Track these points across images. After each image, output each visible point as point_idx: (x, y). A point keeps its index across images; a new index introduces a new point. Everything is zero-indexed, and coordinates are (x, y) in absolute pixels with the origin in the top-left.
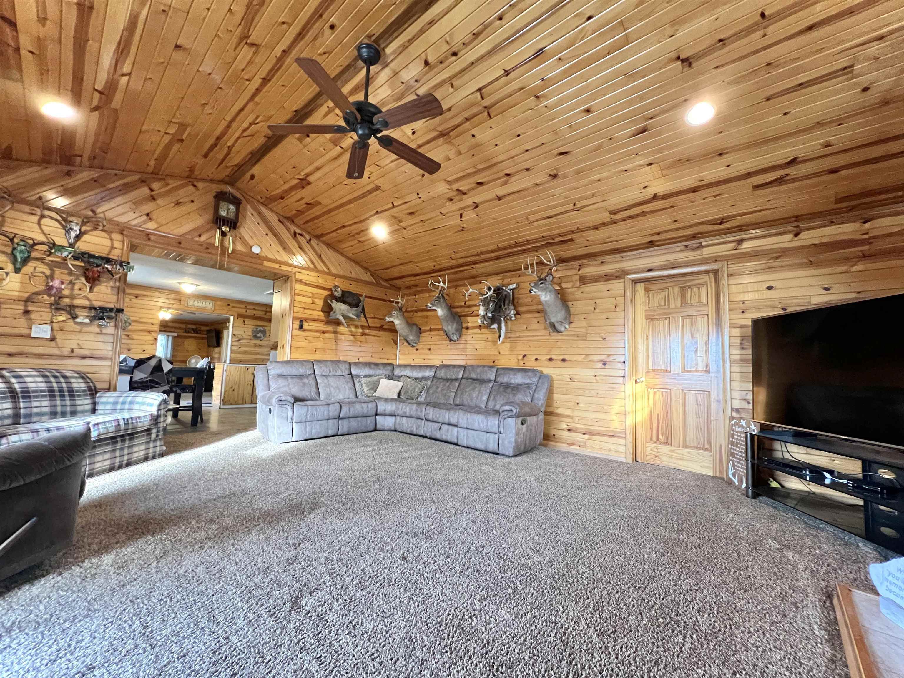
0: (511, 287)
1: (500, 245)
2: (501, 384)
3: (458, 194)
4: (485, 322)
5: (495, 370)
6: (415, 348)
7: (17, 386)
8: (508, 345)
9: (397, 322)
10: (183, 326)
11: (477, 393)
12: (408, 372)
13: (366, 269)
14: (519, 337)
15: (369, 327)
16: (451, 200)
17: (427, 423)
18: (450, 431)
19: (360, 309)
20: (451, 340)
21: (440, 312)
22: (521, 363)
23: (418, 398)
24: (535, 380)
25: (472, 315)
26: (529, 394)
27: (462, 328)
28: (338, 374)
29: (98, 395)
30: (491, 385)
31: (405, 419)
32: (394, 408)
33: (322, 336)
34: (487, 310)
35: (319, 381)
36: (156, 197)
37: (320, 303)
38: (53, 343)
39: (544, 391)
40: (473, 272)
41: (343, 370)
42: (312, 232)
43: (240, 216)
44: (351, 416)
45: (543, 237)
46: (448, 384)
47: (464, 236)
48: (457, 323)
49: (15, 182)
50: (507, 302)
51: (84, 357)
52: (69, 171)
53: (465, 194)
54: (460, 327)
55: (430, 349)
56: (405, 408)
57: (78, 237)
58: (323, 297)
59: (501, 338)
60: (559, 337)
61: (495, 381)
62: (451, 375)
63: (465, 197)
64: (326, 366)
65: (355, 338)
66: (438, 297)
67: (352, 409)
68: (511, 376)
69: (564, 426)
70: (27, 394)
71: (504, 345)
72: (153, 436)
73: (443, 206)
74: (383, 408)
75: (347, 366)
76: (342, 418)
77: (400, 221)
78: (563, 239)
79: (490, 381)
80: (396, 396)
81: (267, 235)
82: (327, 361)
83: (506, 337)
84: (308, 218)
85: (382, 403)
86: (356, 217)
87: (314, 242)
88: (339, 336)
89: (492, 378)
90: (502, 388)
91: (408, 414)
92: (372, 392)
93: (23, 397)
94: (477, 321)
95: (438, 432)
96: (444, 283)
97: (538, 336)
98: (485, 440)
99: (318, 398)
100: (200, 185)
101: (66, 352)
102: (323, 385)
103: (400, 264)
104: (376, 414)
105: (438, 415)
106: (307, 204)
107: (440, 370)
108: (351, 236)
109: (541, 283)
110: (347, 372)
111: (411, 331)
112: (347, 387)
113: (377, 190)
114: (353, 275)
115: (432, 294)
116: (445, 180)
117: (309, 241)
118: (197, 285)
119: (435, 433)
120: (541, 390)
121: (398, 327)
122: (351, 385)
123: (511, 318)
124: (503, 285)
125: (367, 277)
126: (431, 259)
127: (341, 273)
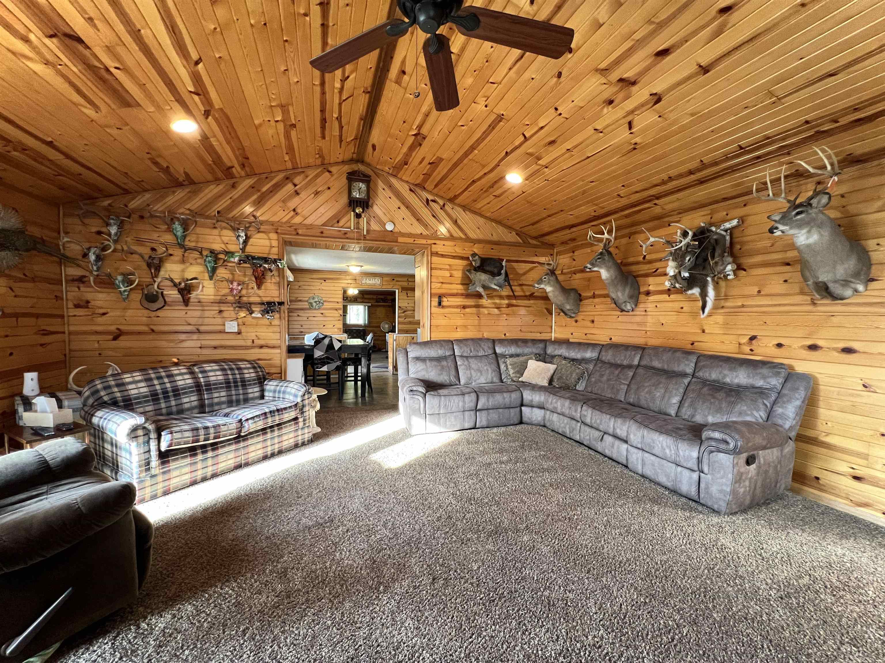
0: (728, 225)
1: (706, 159)
2: (705, 382)
3: (621, 89)
4: (677, 285)
5: (694, 359)
6: (574, 319)
7: (202, 380)
8: (719, 318)
9: (549, 289)
10: (375, 297)
11: (663, 391)
12: (563, 351)
13: (510, 228)
14: (743, 306)
15: (515, 297)
16: (611, 102)
17: (583, 426)
18: (615, 447)
19: (503, 277)
20: (622, 311)
21: (604, 274)
22: (747, 349)
23: (575, 386)
24: (775, 382)
25: (655, 273)
26: (761, 406)
27: (639, 293)
28: (480, 354)
29: (265, 383)
30: (686, 381)
31: (555, 415)
32: (542, 398)
33: (463, 311)
34: (680, 265)
35: (458, 363)
36: (298, 191)
37: (458, 274)
38: (239, 336)
39: (798, 403)
40: (657, 210)
41: (485, 350)
42: (444, 195)
43: (371, 193)
44: (490, 407)
45: (807, 122)
46: (617, 372)
47: (639, 157)
48: (631, 287)
49: (200, 203)
50: (718, 252)
51: (261, 347)
52: (234, 183)
53: (634, 83)
54: (637, 292)
55: (593, 321)
56: (556, 403)
57: (245, 242)
58: (461, 268)
59: (707, 310)
60: (837, 307)
61: (693, 376)
62: (622, 359)
63: (634, 89)
64: (466, 345)
65: (500, 311)
66: (601, 254)
67: (491, 400)
68: (726, 372)
69: (843, 468)
70: (210, 387)
71: (712, 318)
72: (301, 424)
73: (598, 116)
74: (530, 398)
75: (490, 345)
76: (479, 410)
77: (539, 158)
78: (863, 116)
79: (684, 375)
80: (545, 383)
81: (399, 208)
82: (467, 340)
83: (715, 307)
84: (438, 179)
85: (529, 392)
86: (484, 166)
87: (448, 207)
88: (482, 310)
89: (689, 370)
90: (705, 389)
91: (559, 411)
92: (518, 375)
93: (207, 390)
94: (663, 284)
95: (599, 443)
96: (610, 232)
97: (785, 305)
98: (672, 475)
99: (457, 382)
100: (334, 169)
101: (249, 343)
102: (463, 367)
103: (549, 216)
104: (522, 405)
105: (598, 421)
106: (430, 163)
107: (606, 351)
108: (485, 191)
109: (798, 214)
110: (490, 352)
111: (567, 299)
112: (489, 369)
113: (500, 121)
114: (495, 238)
115: (594, 248)
116: (597, 70)
117: (443, 207)
118: (362, 266)
119: (594, 443)
120: (789, 401)
121: (550, 295)
122: (494, 366)
123: (726, 276)
124: (711, 225)
125: (512, 237)
126: (588, 202)
127: (481, 237)
